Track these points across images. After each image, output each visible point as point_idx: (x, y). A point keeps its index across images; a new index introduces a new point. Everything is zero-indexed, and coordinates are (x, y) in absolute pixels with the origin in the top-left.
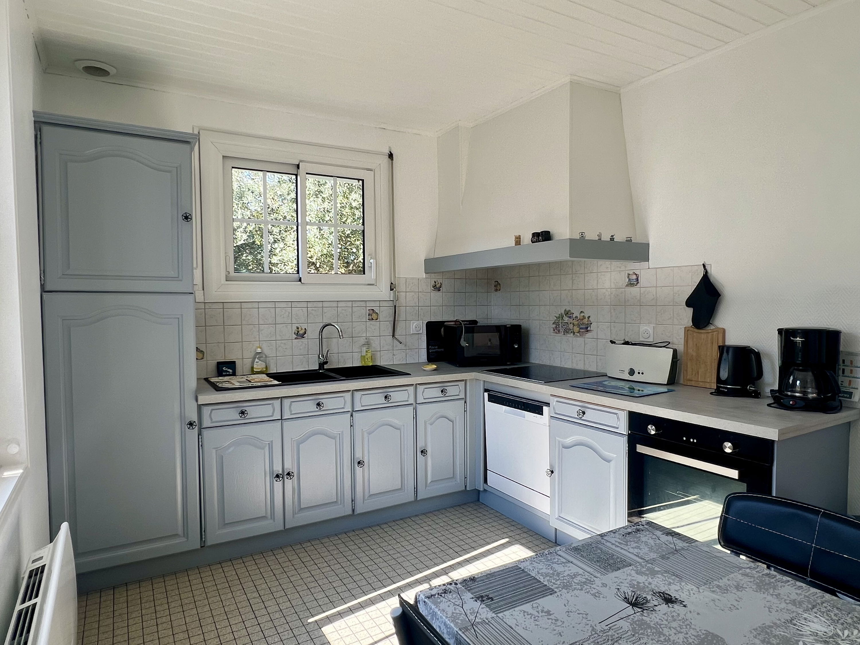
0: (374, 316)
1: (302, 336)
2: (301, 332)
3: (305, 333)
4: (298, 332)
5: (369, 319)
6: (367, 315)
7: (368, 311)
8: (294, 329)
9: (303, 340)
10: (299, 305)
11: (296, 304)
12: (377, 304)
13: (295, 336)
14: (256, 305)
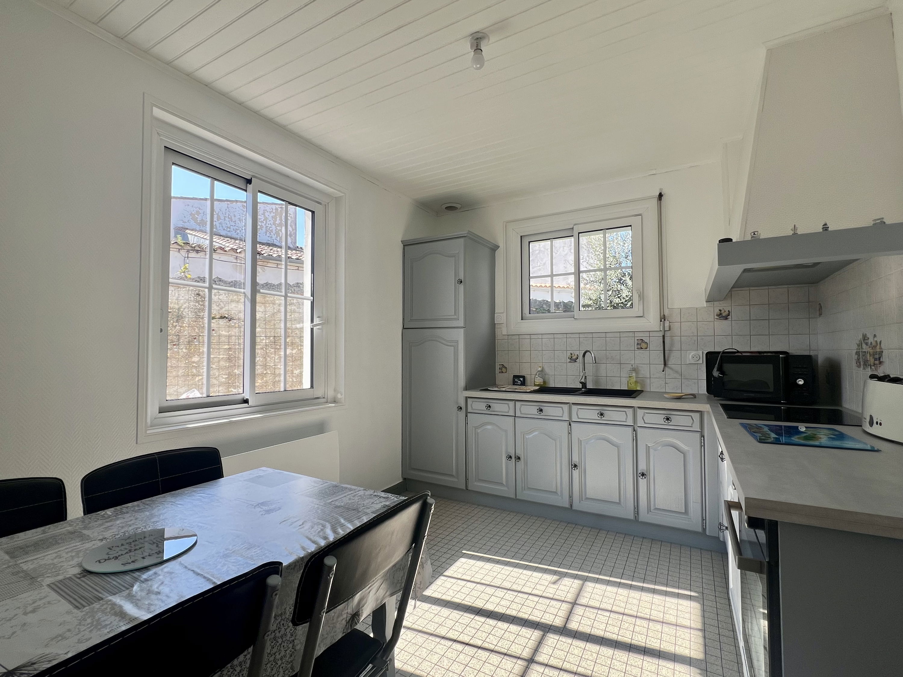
0: (644, 345)
1: (575, 361)
2: (574, 357)
3: (577, 358)
4: (572, 357)
5: (638, 348)
6: (636, 344)
7: (636, 341)
8: (569, 354)
9: (575, 364)
10: (572, 336)
11: (570, 335)
12: (647, 334)
13: (569, 360)
14: (540, 336)
